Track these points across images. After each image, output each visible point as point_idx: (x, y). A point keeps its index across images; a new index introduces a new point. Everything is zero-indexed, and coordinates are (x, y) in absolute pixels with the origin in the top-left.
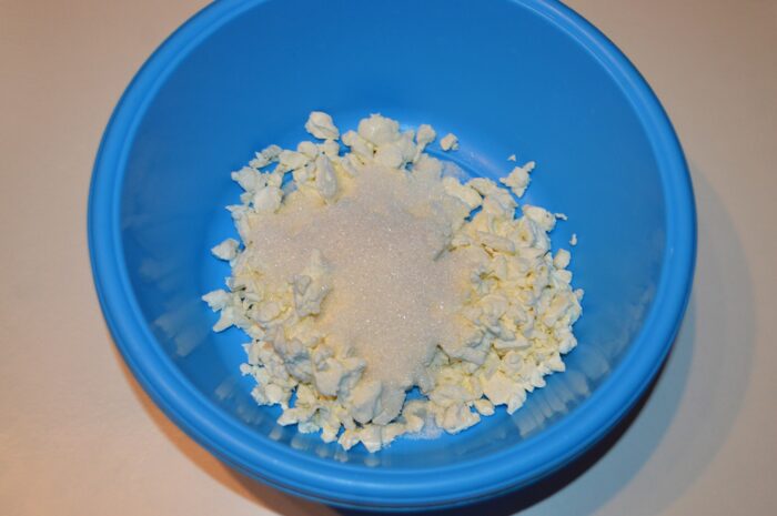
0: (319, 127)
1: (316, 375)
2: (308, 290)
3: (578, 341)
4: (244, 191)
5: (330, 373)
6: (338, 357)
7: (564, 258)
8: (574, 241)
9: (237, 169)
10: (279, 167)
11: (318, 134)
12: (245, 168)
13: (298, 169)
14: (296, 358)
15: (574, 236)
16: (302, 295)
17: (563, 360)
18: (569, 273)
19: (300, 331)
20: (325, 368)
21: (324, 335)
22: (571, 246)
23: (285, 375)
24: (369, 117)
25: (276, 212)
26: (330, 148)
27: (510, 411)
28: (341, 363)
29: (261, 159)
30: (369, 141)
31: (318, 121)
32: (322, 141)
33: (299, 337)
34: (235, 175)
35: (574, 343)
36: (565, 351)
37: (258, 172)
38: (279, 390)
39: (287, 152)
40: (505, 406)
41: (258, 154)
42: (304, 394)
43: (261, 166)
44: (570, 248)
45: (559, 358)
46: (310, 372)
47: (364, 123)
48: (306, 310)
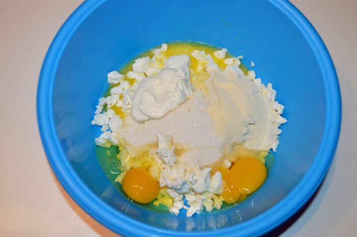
0: (115, 79)
1: (193, 186)
2: (168, 153)
3: (284, 105)
4: (102, 127)
5: (199, 182)
6: (197, 173)
7: (252, 74)
8: (253, 64)
9: (92, 119)
10: (108, 107)
11: (116, 82)
12: (95, 116)
13: (117, 102)
14: (182, 186)
15: (252, 62)
16: (167, 157)
17: (283, 117)
18: (259, 79)
19: (175, 173)
20: (196, 181)
21: (185, 168)
22: (253, 67)
23: (177, 194)
24: (135, 62)
25: (123, 126)
26: (125, 85)
27: (274, 150)
28: (199, 175)
29: (99, 108)
30: (141, 73)
31: (113, 76)
32: (119, 84)
33: (177, 176)
34: (93, 123)
35: (283, 107)
36: (282, 113)
37: (101, 114)
38: (179, 202)
39: (108, 98)
40: (271, 149)
41: (97, 107)
42: (190, 198)
43: (101, 111)
44: (253, 68)
45: (281, 117)
46: (190, 187)
47: (134, 66)
48: (172, 163)
